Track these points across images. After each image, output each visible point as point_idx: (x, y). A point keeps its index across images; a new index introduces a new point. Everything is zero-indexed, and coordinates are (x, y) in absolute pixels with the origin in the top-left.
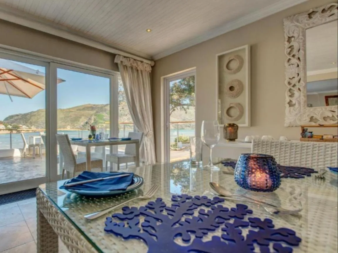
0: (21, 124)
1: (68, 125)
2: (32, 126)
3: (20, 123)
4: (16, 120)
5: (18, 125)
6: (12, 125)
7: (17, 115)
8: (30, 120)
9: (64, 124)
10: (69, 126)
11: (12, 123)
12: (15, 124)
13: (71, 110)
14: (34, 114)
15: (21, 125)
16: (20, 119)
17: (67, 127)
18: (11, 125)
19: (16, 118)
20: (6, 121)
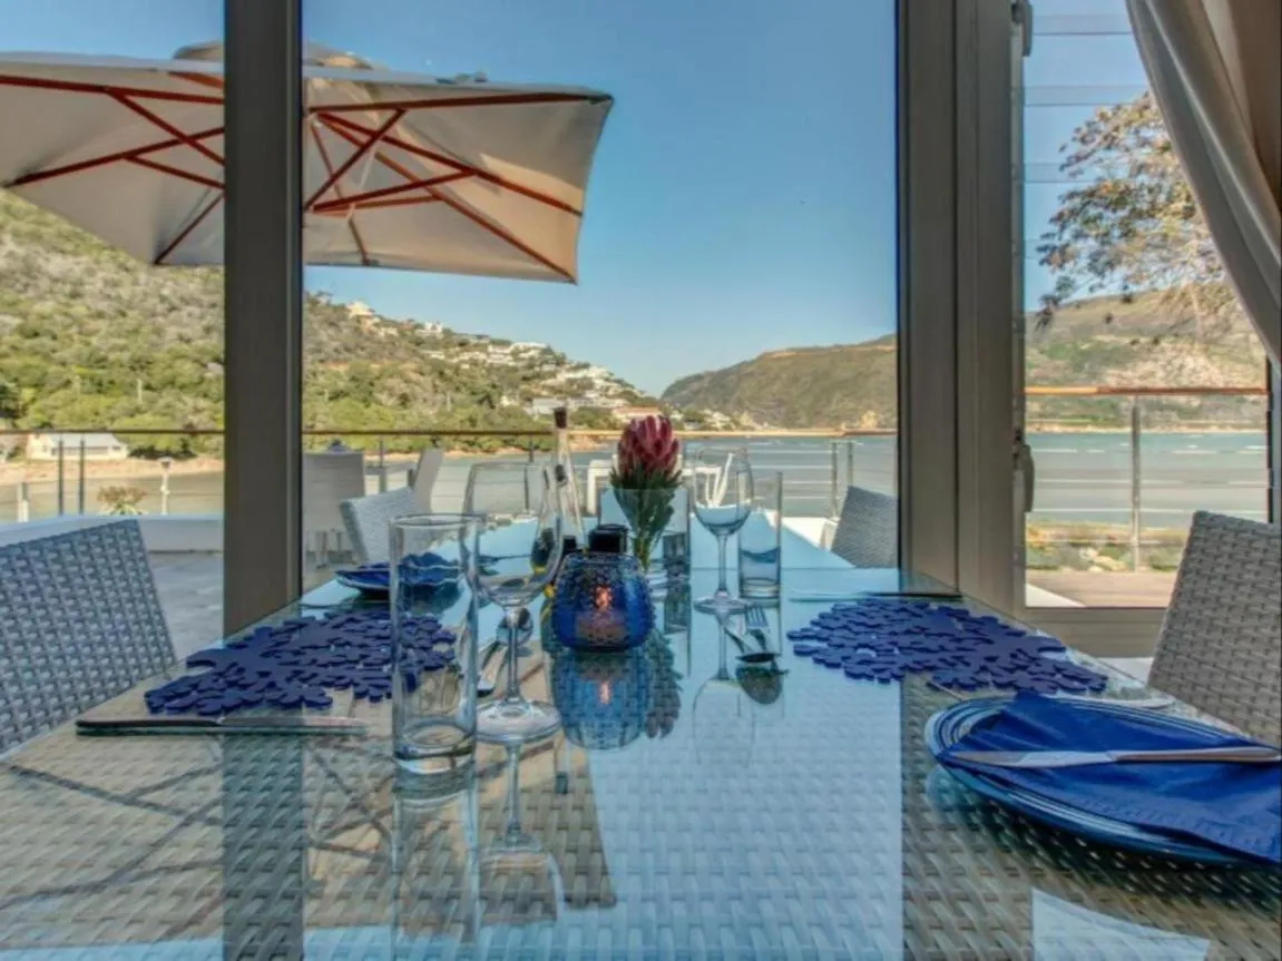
0: (710, 408)
1: (869, 407)
2: (742, 413)
3: (705, 403)
4: (696, 393)
5: (701, 412)
6: (684, 410)
7: (698, 378)
8: (737, 394)
9: (852, 405)
10: (872, 413)
11: (684, 404)
12: (691, 407)
13: (880, 347)
14: (750, 370)
15: (708, 412)
16: (708, 390)
17: (865, 417)
18: (680, 412)
19: (695, 386)
20: (668, 399)
